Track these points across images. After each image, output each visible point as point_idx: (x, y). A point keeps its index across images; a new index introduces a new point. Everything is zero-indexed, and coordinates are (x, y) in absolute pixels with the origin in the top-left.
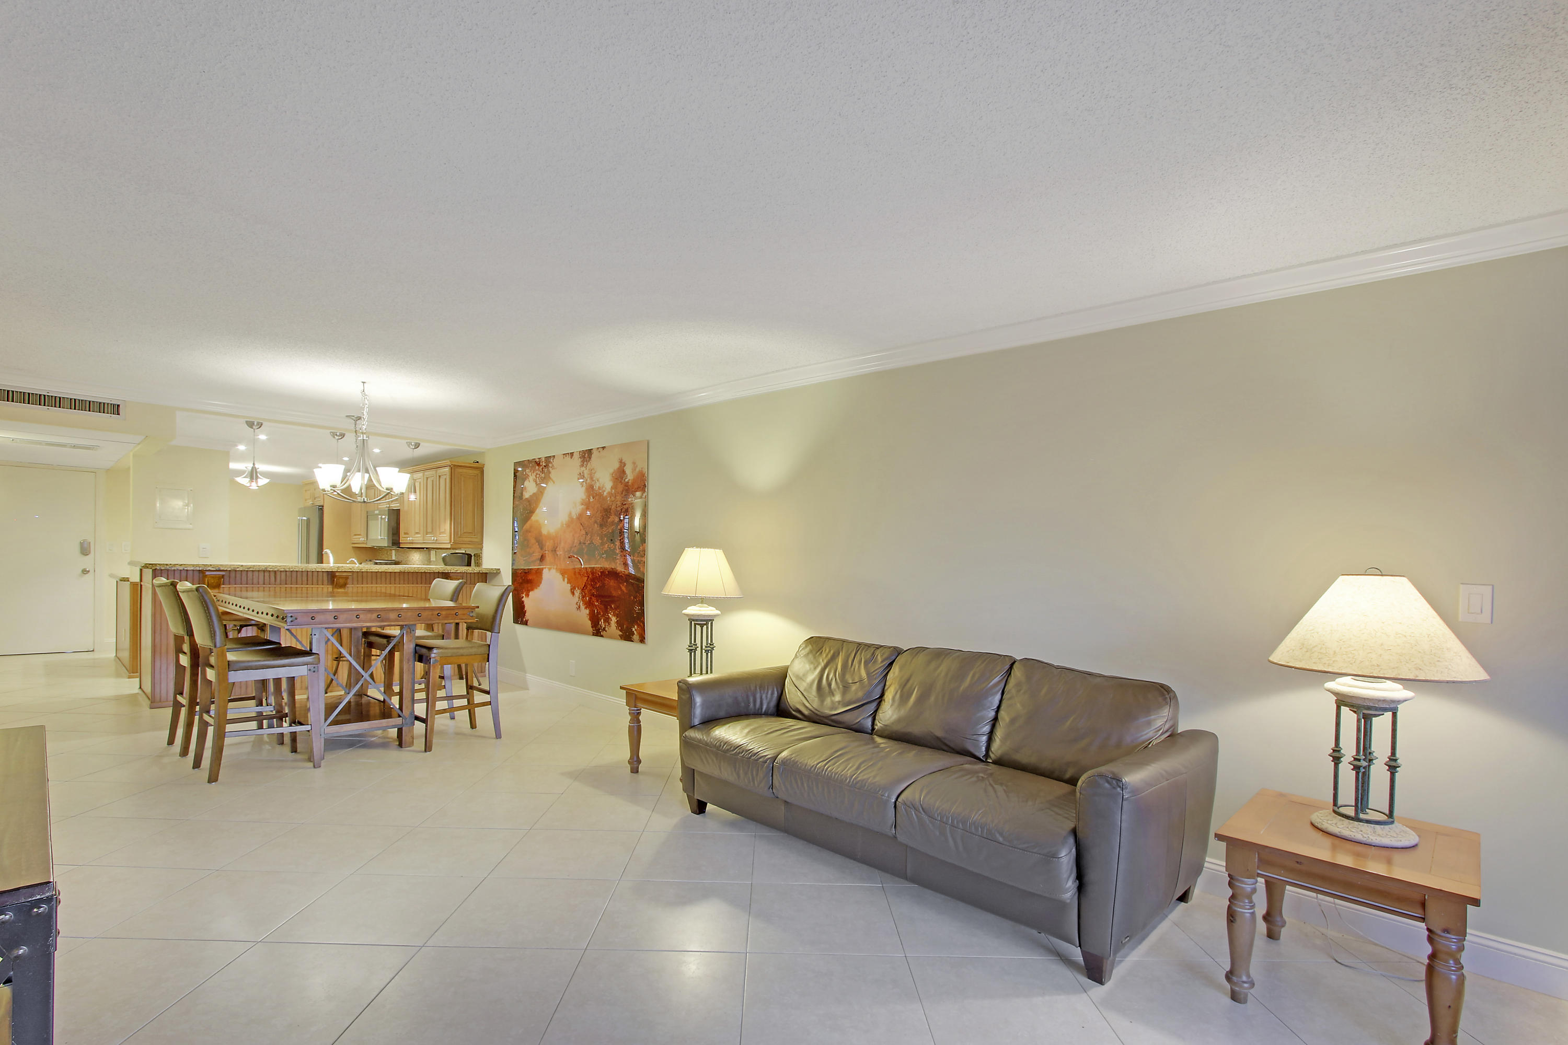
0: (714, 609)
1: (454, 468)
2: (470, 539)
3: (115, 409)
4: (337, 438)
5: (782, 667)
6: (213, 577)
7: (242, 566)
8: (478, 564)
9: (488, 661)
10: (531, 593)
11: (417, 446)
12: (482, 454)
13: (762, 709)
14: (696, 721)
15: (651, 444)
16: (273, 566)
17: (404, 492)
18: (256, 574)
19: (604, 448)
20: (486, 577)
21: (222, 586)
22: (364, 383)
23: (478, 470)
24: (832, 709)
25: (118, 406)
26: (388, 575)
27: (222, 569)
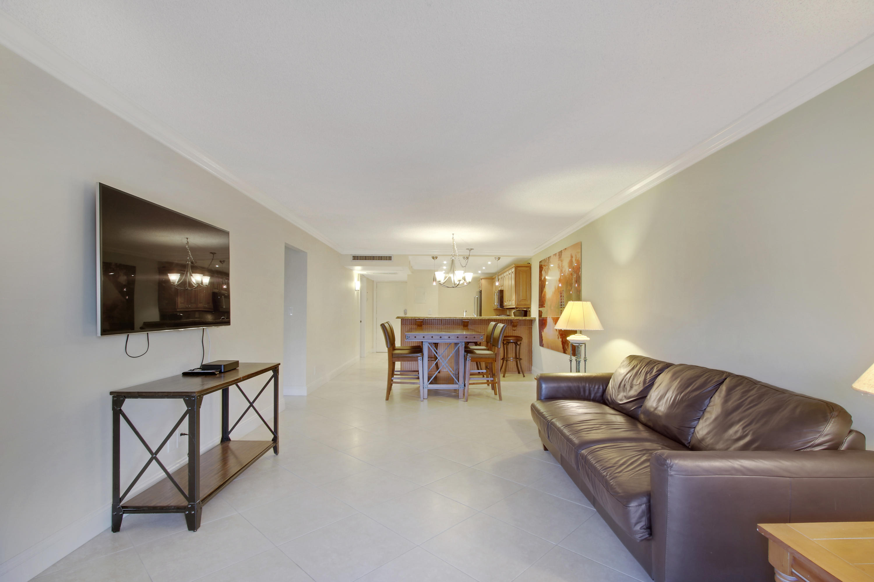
0: (586, 337)
1: (517, 267)
2: (525, 303)
3: (389, 258)
4: (465, 259)
5: (611, 373)
6: (419, 322)
7: (427, 317)
8: (530, 316)
9: (496, 362)
10: (544, 330)
11: (499, 259)
12: (530, 259)
13: (590, 396)
14: (543, 398)
15: (582, 244)
16: (438, 317)
17: (470, 281)
18: (434, 320)
19: (566, 249)
20: (532, 322)
21: (423, 326)
22: (453, 234)
23: (528, 267)
24: (621, 400)
25: (391, 257)
26: (486, 321)
27: (420, 318)
